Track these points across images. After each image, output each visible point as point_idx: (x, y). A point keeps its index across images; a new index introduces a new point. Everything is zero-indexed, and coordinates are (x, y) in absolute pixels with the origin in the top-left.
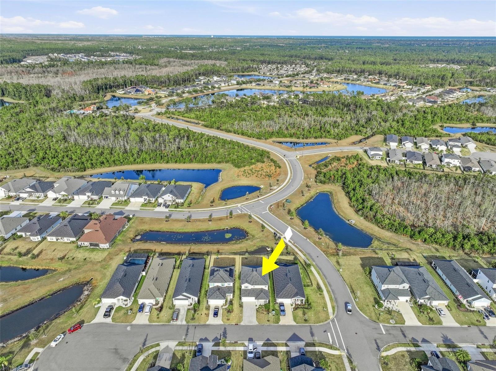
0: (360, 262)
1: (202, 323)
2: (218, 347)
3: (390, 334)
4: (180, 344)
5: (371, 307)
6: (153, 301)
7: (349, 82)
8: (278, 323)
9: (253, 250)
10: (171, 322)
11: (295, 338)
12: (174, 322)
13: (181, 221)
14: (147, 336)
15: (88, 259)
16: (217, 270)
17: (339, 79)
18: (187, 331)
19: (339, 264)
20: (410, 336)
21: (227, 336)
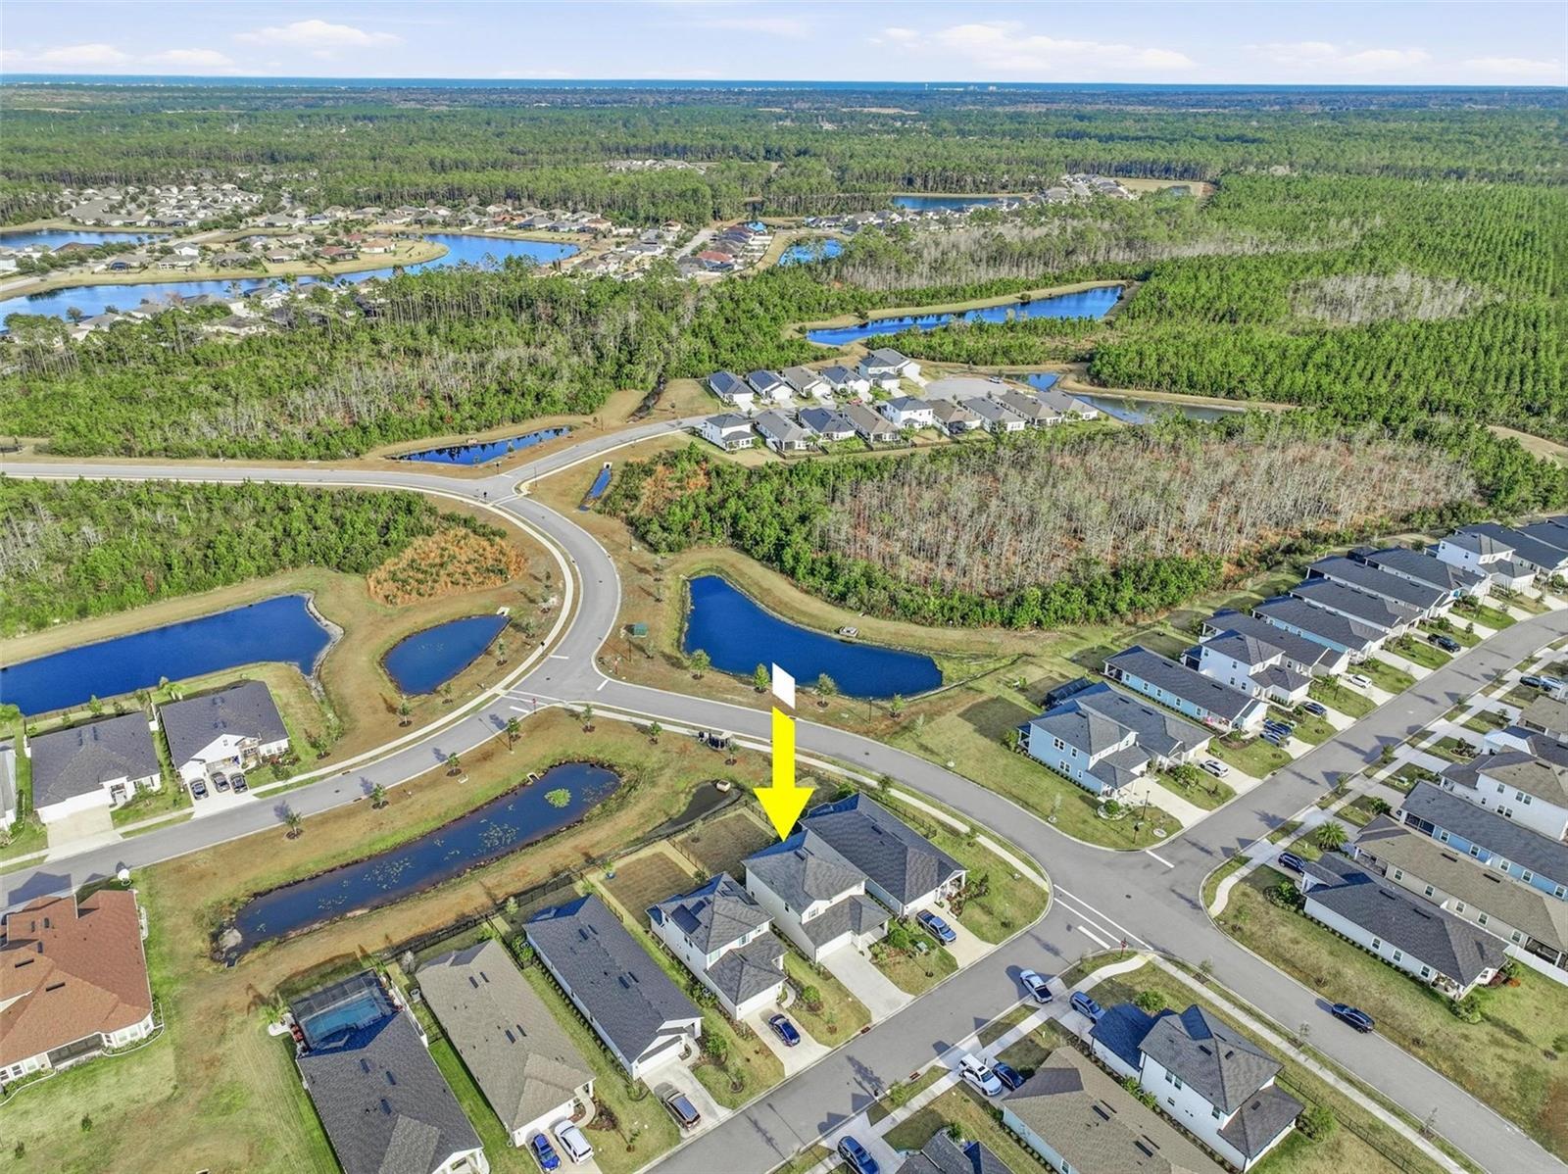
0: (969, 727)
1: (776, 1084)
2: (887, 1119)
3: (1182, 862)
5: (1093, 821)
6: (566, 1109)
7: (436, 229)
8: (955, 967)
9: (684, 809)
10: (683, 1133)
12: (692, 1132)
13: (349, 813)
16: (701, 905)
17: (397, 225)
18: (759, 1129)
19: (932, 752)
20: (1215, 847)
21: (876, 1074)
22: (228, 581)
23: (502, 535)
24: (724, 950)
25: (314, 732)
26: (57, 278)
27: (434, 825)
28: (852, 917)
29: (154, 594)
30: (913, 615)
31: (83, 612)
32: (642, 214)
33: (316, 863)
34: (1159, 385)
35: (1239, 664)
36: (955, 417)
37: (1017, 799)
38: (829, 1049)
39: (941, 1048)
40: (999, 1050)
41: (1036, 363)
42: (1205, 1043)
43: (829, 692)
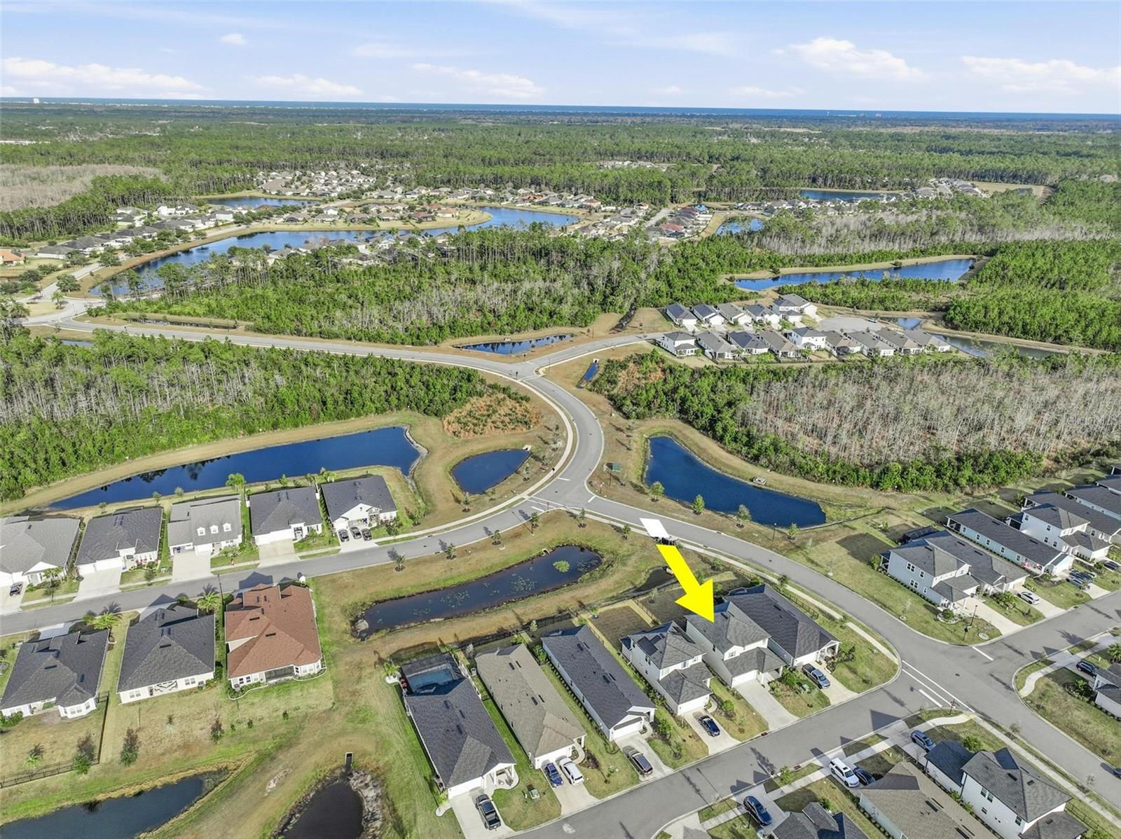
0: (844, 551)
1: (703, 758)
2: (778, 791)
3: (1000, 658)
4: (706, 814)
5: (933, 622)
6: (566, 751)
7: (485, 203)
8: (828, 704)
10: (641, 777)
11: (880, 720)
12: (647, 778)
13: (431, 560)
14: (624, 828)
15: (292, 714)
16: (657, 639)
17: (460, 199)
18: (691, 783)
19: (817, 565)
20: (1027, 651)
21: (771, 762)
22: (359, 415)
23: (527, 400)
24: (672, 669)
25: (411, 510)
26: (256, 226)
27: (484, 573)
28: (758, 661)
29: (316, 420)
30: (805, 473)
31: (275, 426)
32: (622, 198)
33: (413, 587)
34: (999, 331)
35: (1052, 527)
36: (842, 343)
37: (877, 601)
38: (739, 742)
39: (817, 752)
40: (858, 760)
41: (904, 310)
42: (1013, 772)
43: (745, 517)
